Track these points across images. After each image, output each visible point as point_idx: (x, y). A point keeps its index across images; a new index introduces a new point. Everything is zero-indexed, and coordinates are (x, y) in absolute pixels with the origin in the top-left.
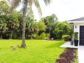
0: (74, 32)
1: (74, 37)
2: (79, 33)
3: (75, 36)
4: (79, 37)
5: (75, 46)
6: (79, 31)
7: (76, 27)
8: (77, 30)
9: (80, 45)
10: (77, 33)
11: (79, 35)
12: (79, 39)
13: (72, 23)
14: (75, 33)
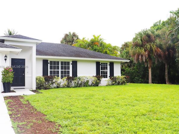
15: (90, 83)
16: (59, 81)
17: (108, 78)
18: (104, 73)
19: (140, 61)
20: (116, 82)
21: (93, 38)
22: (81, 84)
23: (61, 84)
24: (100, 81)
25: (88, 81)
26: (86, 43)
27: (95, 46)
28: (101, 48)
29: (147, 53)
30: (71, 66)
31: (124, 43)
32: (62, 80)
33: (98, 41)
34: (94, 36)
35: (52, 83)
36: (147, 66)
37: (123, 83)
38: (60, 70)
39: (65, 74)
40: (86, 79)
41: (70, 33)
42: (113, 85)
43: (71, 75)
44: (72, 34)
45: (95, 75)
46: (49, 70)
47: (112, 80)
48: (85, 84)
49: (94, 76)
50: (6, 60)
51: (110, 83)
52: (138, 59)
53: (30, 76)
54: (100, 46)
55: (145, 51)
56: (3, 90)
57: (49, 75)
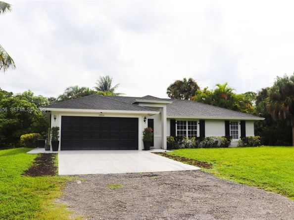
0: (52, 127)
1: (51, 135)
2: (60, 128)
3: (53, 133)
4: (60, 135)
5: (53, 150)
6: (60, 126)
7: (55, 119)
8: (57, 123)
9: (61, 150)
10: (57, 129)
11: (60, 131)
12: (59, 139)
13: (49, 111)
14: (54, 128)
15: (219, 144)
16: (188, 142)
17: (239, 139)
18: (234, 133)
19: (280, 118)
20: (248, 143)
21: (218, 88)
22: (209, 145)
23: (190, 144)
24: (230, 142)
25: (217, 142)
26: (210, 96)
27: (221, 99)
28: (228, 101)
29: (288, 108)
30: (198, 126)
31: (261, 91)
32: (190, 141)
33: (224, 93)
34: (218, 85)
35: (181, 144)
36: (290, 124)
37: (257, 145)
38: (187, 130)
39: (192, 134)
40: (215, 140)
41: (185, 79)
42: (245, 146)
43: (198, 135)
44: (187, 80)
45: (224, 135)
46: (176, 130)
47: (243, 140)
48: (214, 145)
49: (223, 137)
50: (145, 121)
51: (241, 144)
52: (277, 115)
53: (161, 136)
54: (228, 99)
55: (286, 105)
56: (143, 149)
57: (176, 135)
